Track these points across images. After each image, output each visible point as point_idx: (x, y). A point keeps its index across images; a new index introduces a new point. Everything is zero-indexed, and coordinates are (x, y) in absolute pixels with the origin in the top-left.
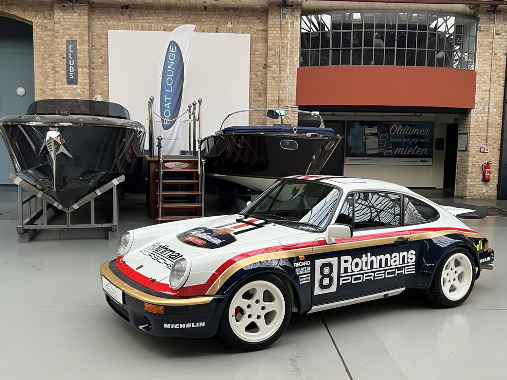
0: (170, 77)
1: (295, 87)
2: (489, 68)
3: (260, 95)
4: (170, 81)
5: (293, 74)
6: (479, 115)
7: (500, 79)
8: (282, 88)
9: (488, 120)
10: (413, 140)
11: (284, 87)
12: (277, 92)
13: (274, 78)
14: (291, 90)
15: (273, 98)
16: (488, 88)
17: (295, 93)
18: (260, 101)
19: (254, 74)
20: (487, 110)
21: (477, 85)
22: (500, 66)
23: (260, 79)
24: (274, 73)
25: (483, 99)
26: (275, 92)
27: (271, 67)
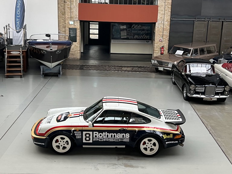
0: (18, 11)
1: (78, 12)
2: (164, 4)
3: (63, 15)
4: (18, 12)
5: (77, 6)
6: (159, 25)
7: (169, 9)
8: (72, 12)
9: (163, 27)
10: (142, 32)
11: (73, 11)
12: (70, 14)
13: (68, 8)
14: (76, 13)
15: (68, 16)
16: (164, 13)
17: (78, 14)
18: (63, 17)
19: (60, 5)
20: (163, 23)
21: (159, 11)
22: (169, 3)
23: (63, 7)
24: (68, 5)
25: (161, 18)
26: (69, 14)
27: (67, 2)
